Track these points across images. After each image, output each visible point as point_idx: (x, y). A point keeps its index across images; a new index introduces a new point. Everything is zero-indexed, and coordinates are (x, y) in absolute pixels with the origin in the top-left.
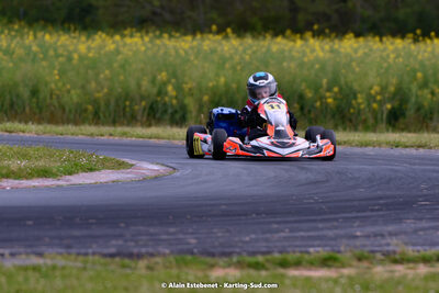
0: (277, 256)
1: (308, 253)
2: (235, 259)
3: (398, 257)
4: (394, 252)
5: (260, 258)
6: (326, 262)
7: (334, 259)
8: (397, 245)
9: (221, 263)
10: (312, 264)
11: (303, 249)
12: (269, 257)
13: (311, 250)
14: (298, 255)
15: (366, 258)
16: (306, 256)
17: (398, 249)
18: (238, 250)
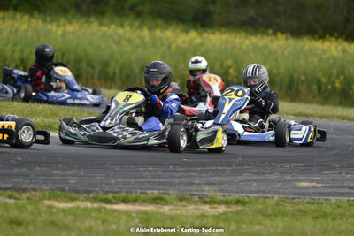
0: (124, 194)
1: (146, 194)
2: (92, 196)
3: (208, 199)
4: (207, 196)
5: (110, 196)
6: (155, 201)
7: (162, 199)
8: (209, 191)
9: (81, 197)
10: (145, 202)
11: (143, 191)
12: (116, 195)
13: (149, 192)
14: (138, 194)
15: (186, 199)
16: (143, 196)
17: (210, 194)
18: (97, 189)
